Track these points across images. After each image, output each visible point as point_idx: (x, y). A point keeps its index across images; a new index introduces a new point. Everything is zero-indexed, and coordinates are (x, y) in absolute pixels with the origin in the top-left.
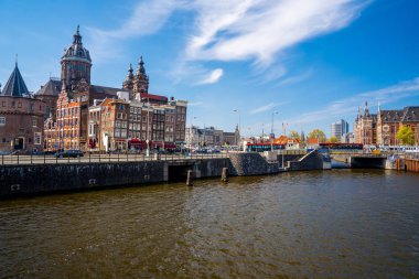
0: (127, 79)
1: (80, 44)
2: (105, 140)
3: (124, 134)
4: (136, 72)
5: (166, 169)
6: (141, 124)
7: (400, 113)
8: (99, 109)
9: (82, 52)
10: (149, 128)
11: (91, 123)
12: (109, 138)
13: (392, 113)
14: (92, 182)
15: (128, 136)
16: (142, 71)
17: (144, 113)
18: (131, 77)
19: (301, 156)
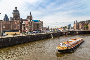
1: (17, 9)
8: (24, 23)
9: (17, 11)
10: (36, 27)
14: (32, 39)
16: (31, 15)
18: (28, 16)
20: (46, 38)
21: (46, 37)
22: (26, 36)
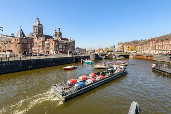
0: (55, 33)
1: (39, 21)
2: (52, 51)
3: (58, 50)
4: (58, 31)
6: (62, 46)
7: (131, 42)
8: (49, 42)
9: (40, 24)
10: (65, 48)
11: (46, 46)
12: (53, 51)
13: (129, 42)
16: (60, 31)
17: (63, 43)
18: (56, 32)
19: (107, 55)
20: (74, 62)
21: (74, 60)
22: (45, 59)
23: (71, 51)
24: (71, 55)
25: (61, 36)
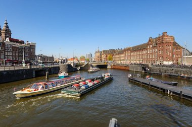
4: (5, 28)
5: (34, 72)
6: (12, 52)
10: (17, 55)
13: (106, 51)
15: (5, 58)
16: (7, 27)
17: (13, 48)
19: (83, 65)
20: (34, 76)
23: (29, 60)
24: (29, 67)
25: (10, 35)
